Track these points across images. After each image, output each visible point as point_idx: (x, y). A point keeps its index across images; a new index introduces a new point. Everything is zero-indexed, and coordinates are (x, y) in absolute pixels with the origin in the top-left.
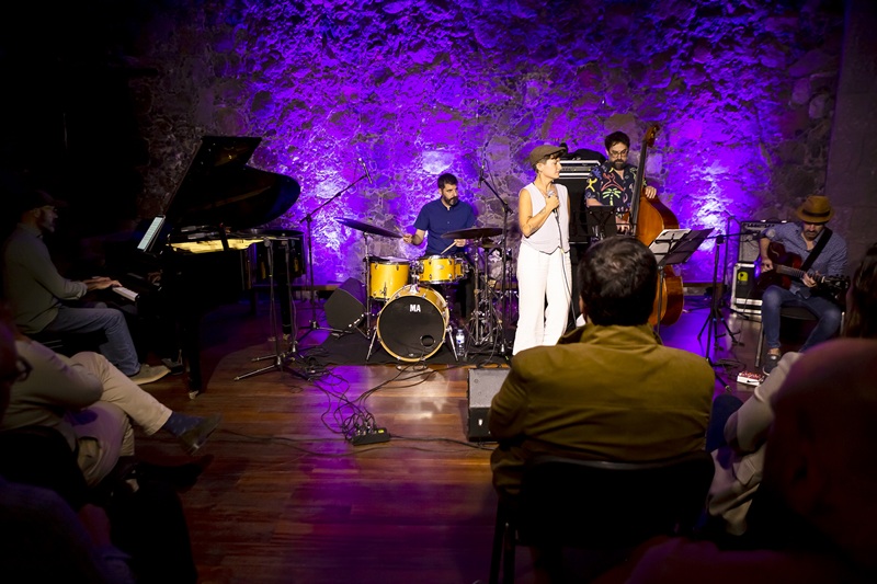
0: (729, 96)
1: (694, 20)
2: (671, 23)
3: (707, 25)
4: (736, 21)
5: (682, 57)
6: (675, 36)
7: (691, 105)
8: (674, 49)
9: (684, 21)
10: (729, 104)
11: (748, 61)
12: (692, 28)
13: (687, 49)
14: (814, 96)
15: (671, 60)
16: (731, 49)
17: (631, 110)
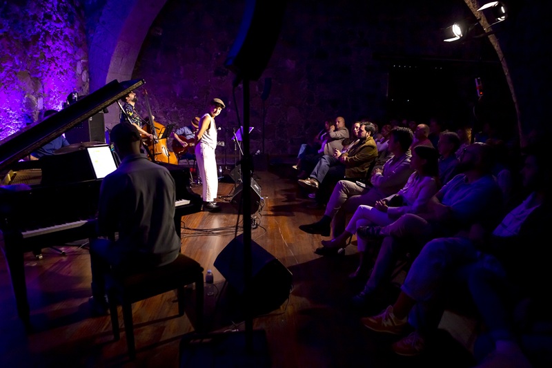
0: (61, 66)
1: (43, 20)
2: (35, 18)
3: (48, 25)
4: (57, 25)
5: (42, 41)
6: (39, 27)
7: (49, 69)
8: (39, 34)
9: (40, 19)
10: (60, 71)
11: (64, 49)
12: (44, 24)
13: (43, 35)
14: (83, 71)
15: (39, 41)
16: (58, 41)
17: (26, 69)
